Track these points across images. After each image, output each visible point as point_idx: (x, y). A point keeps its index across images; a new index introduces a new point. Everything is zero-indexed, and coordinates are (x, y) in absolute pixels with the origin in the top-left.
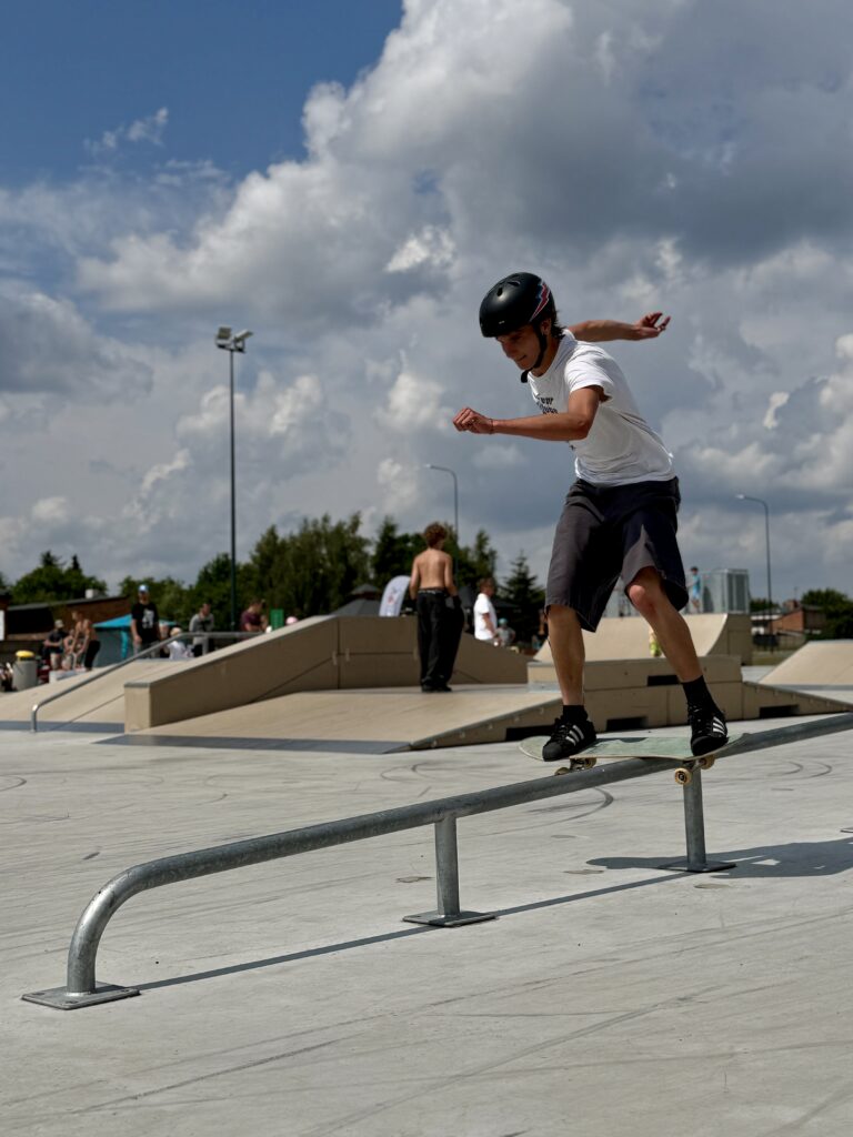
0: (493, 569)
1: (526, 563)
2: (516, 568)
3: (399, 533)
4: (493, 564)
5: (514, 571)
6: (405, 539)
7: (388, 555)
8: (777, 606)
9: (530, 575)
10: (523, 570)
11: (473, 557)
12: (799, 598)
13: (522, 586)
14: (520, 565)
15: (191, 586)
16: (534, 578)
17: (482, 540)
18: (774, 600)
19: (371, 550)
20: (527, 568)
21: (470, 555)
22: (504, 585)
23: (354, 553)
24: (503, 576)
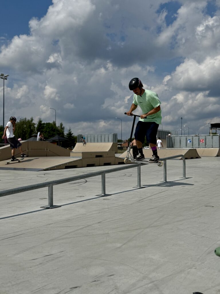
0: (64, 131)
1: (71, 130)
2: (69, 131)
3: (43, 122)
6: (44, 124)
7: (40, 127)
9: (72, 133)
11: (59, 128)
12: (127, 139)
13: (70, 135)
17: (61, 125)
18: (122, 140)
19: (36, 126)
22: (66, 135)
23: (32, 126)
24: (66, 133)
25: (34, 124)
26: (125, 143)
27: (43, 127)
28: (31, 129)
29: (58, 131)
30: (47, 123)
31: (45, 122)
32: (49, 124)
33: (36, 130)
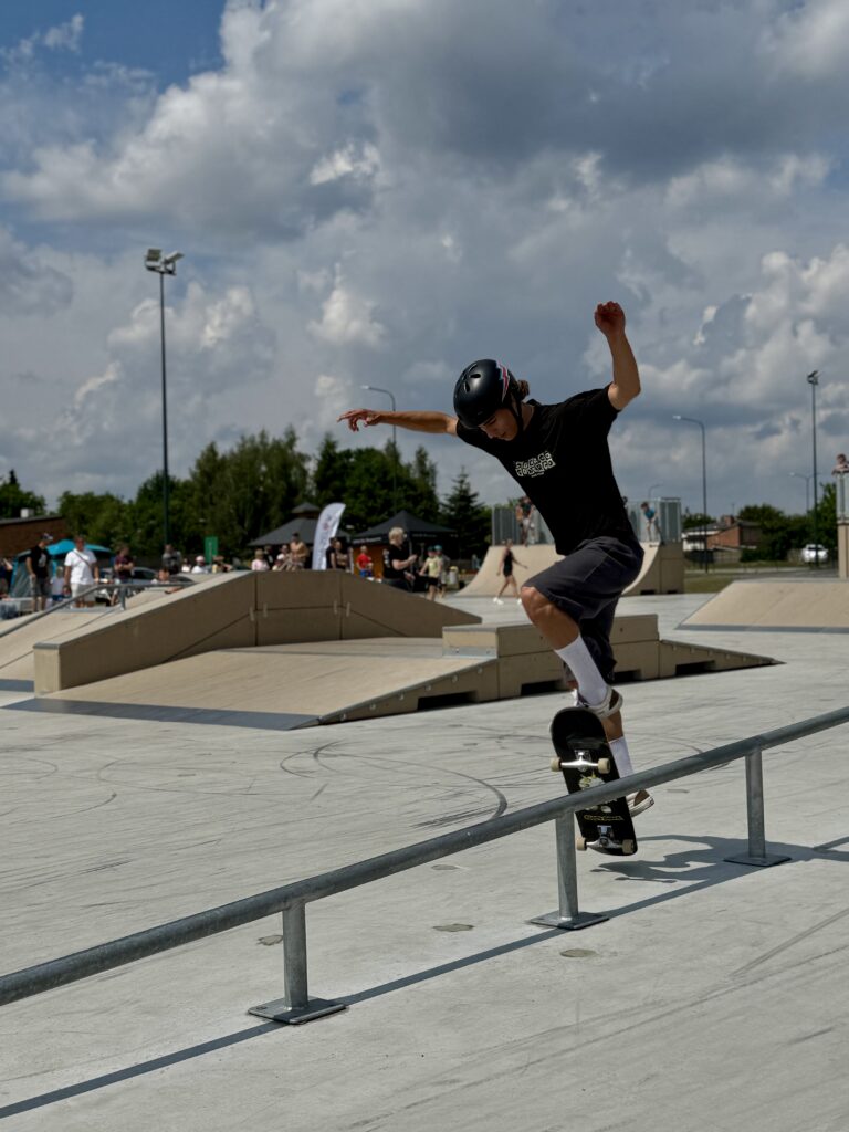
2: (458, 485)
3: (339, 449)
4: (433, 478)
5: (455, 488)
10: (464, 487)
11: (415, 475)
12: (736, 513)
13: (463, 504)
14: (462, 482)
15: (131, 501)
18: (712, 517)
19: (311, 466)
20: (468, 484)
21: (412, 471)
22: (446, 502)
26: (723, 530)
28: (289, 484)
29: (411, 485)
33: (309, 487)
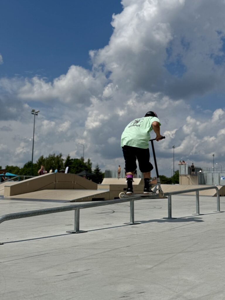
0: (91, 167)
1: (98, 166)
2: (96, 167)
3: (71, 158)
4: (91, 166)
5: (96, 168)
6: (72, 160)
7: (68, 163)
8: (151, 178)
9: (99, 169)
10: (98, 168)
11: (87, 165)
13: (97, 171)
14: (97, 167)
15: (22, 168)
16: (100, 170)
17: (89, 161)
19: (64, 162)
20: (99, 167)
21: (87, 164)
22: (93, 171)
23: (61, 162)
24: (93, 169)
25: (63, 160)
27: (71, 162)
28: (59, 165)
29: (86, 166)
30: (75, 159)
31: (73, 158)
32: (77, 159)
33: (63, 166)
